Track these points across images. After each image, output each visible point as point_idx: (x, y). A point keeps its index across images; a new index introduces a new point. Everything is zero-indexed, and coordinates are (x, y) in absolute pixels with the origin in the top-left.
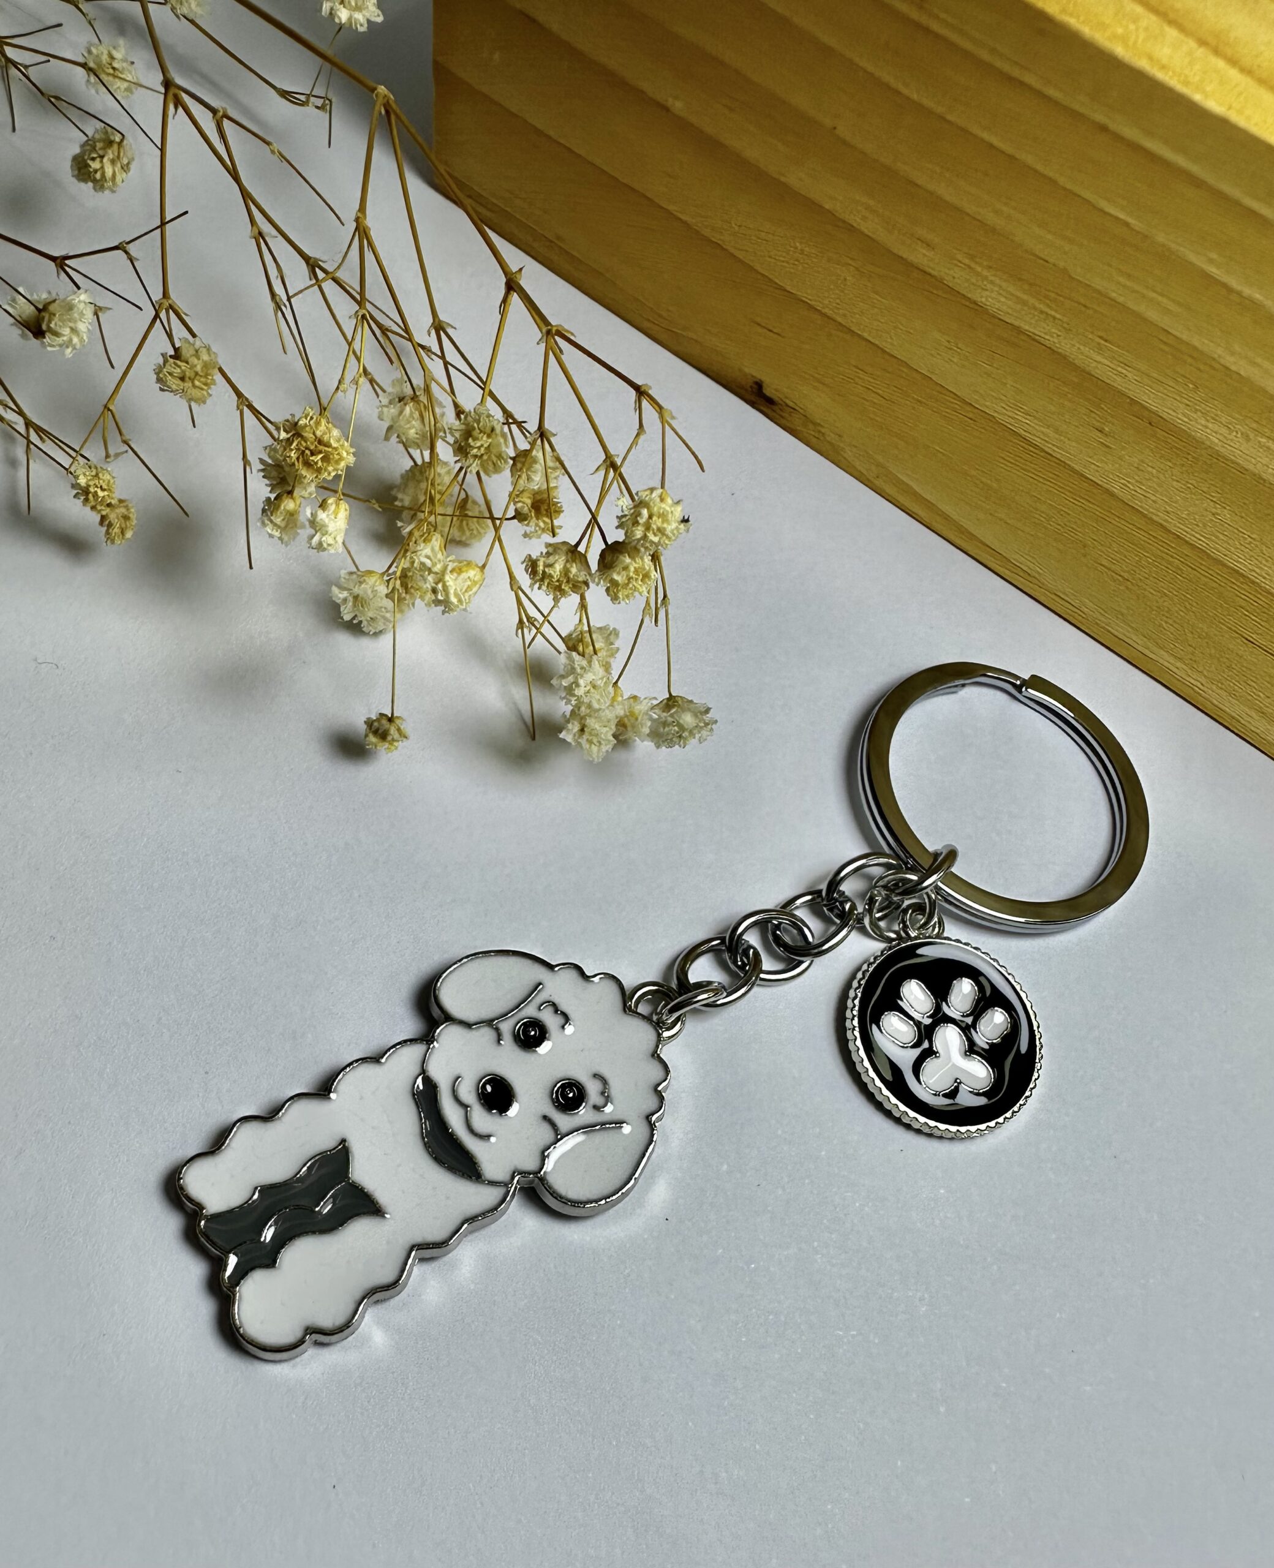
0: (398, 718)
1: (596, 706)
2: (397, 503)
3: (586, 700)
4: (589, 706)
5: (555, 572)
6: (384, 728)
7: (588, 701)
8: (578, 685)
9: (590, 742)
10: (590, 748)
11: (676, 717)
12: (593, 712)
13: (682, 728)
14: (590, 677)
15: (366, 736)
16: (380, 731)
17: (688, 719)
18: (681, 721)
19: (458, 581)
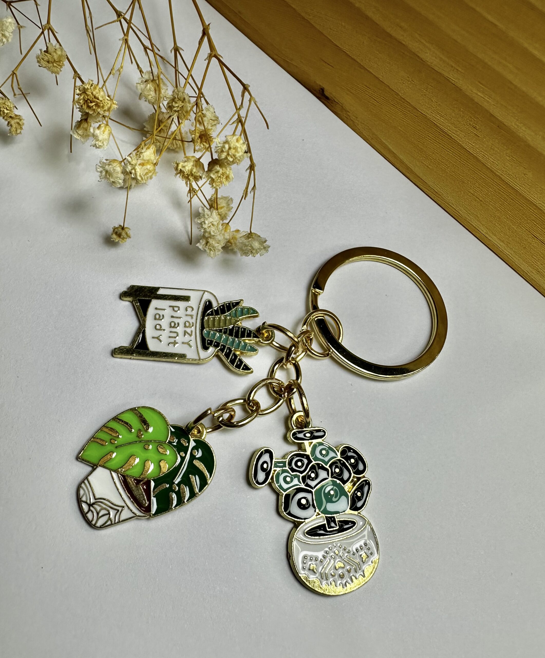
0: (127, 228)
1: (212, 234)
3: (208, 230)
4: (210, 233)
5: (186, 170)
6: (120, 232)
8: (205, 223)
9: (211, 250)
10: (210, 252)
11: (251, 243)
12: (211, 236)
13: (253, 248)
14: (211, 220)
15: (112, 234)
16: (118, 233)
17: (256, 245)
18: (253, 245)
19: (142, 170)
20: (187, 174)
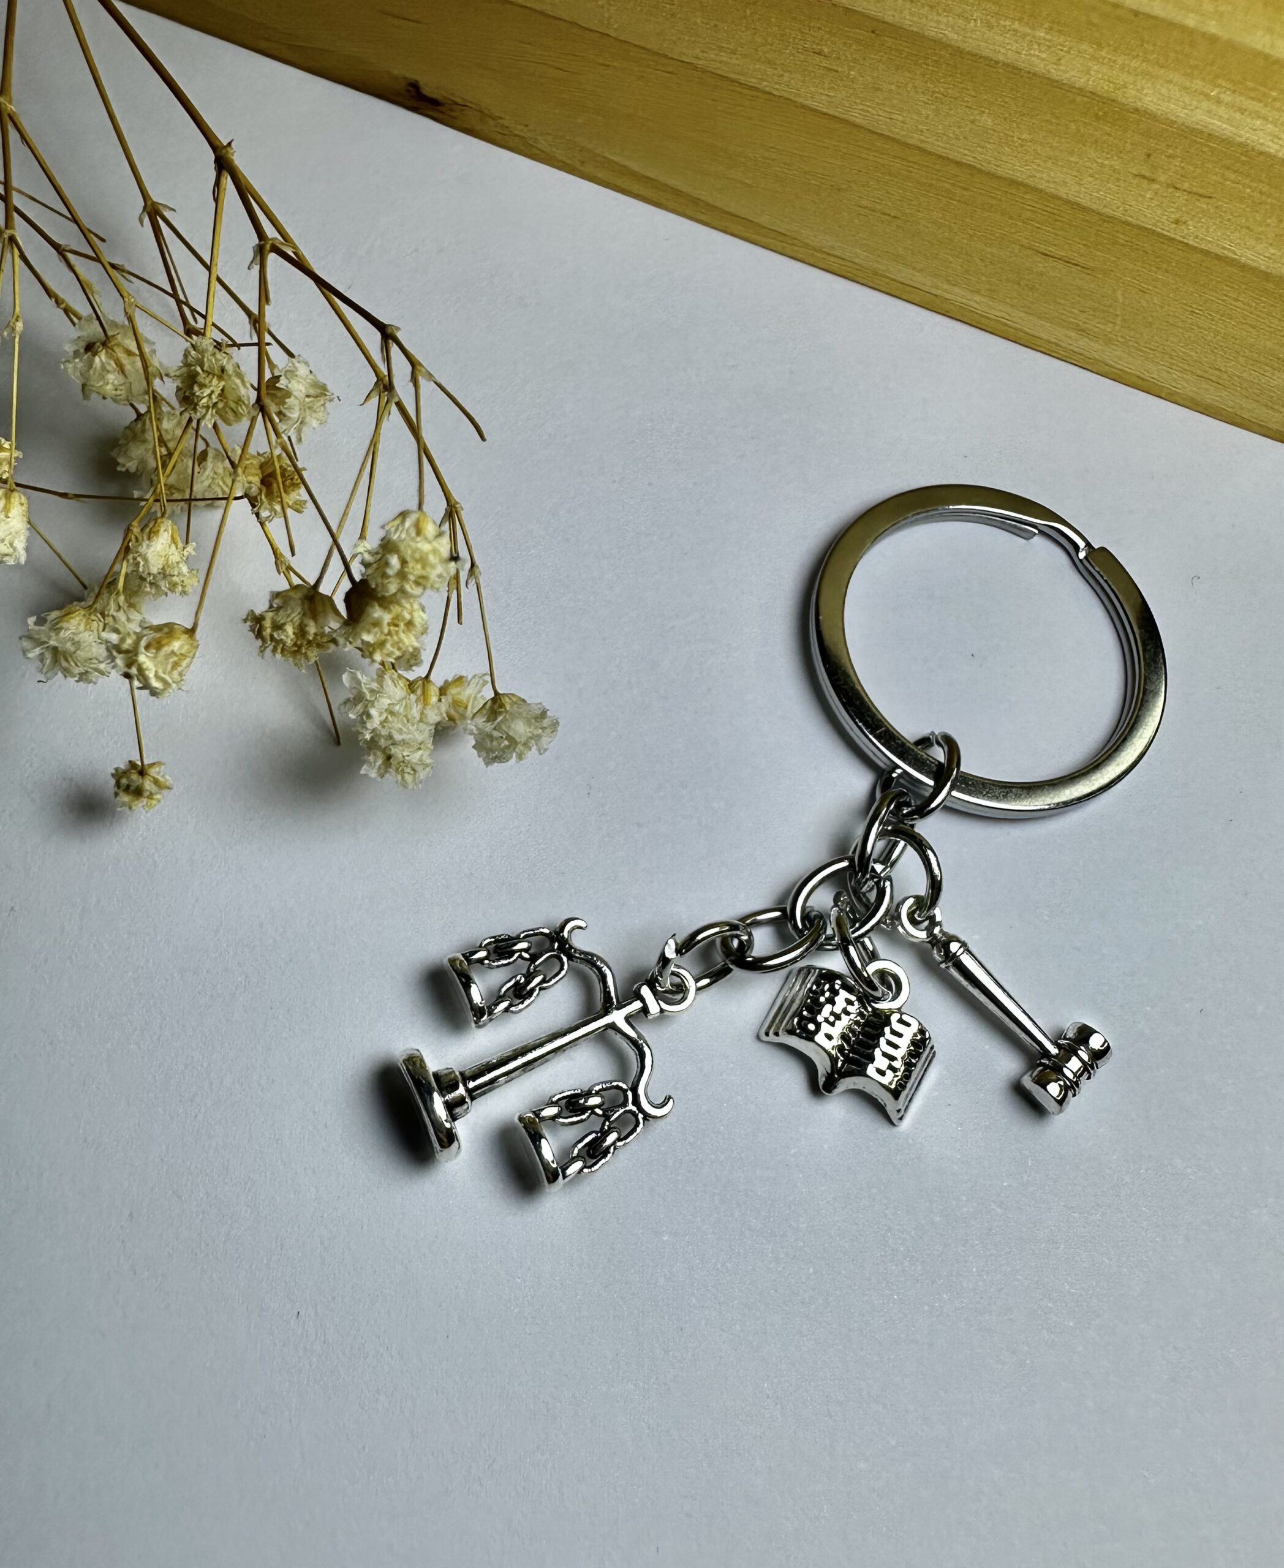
0: (152, 765)
1: (398, 737)
2: (119, 469)
3: (384, 732)
4: (390, 737)
5: (287, 636)
6: (136, 784)
7: (387, 733)
8: (369, 716)
9: (402, 772)
10: (402, 778)
11: (504, 727)
12: (395, 742)
13: (513, 742)
14: (385, 702)
15: (116, 794)
16: (132, 788)
17: (520, 729)
18: (511, 733)
19: (159, 659)
20: (295, 645)
